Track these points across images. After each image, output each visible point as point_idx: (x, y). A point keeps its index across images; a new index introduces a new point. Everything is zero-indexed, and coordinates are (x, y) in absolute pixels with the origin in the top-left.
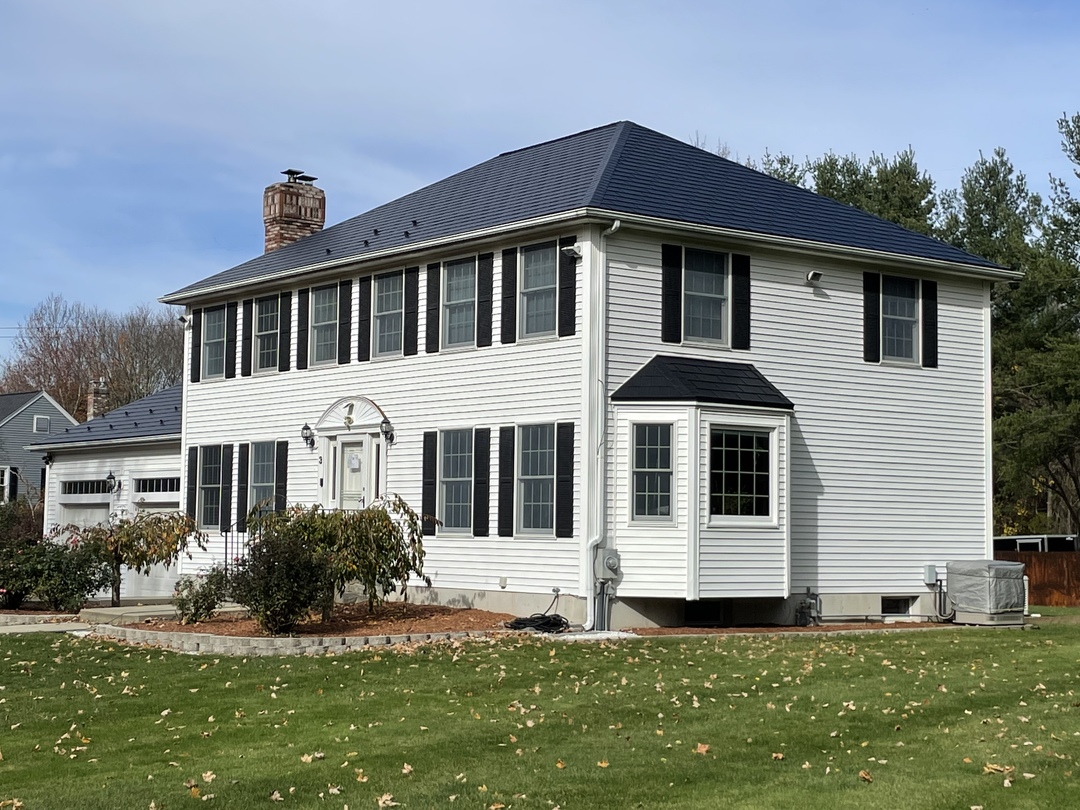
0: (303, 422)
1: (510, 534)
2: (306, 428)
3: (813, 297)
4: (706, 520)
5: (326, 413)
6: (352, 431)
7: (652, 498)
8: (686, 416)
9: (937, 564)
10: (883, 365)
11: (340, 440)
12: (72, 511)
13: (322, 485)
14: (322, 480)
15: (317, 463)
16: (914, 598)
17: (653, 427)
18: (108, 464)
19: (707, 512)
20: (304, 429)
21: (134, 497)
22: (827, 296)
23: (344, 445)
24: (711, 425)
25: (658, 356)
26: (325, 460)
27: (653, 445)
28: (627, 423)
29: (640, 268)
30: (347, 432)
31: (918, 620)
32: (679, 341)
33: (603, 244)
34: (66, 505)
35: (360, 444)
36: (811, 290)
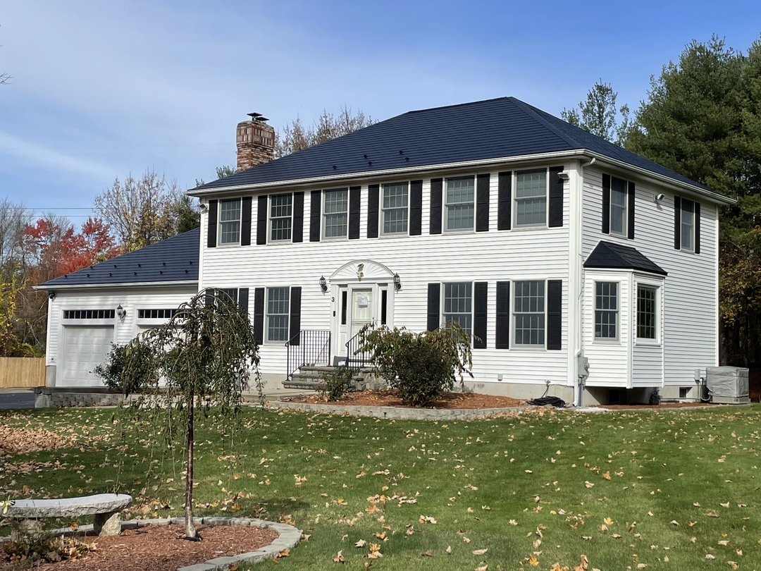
0: (321, 275)
1: (507, 347)
2: (323, 279)
3: (656, 209)
4: (635, 341)
5: (339, 270)
6: (362, 282)
7: (606, 327)
8: (626, 278)
9: (701, 368)
10: (682, 251)
11: (350, 287)
12: (71, 330)
13: (334, 315)
14: (334, 312)
15: (330, 301)
16: (689, 389)
17: (606, 284)
18: (111, 299)
19: (636, 336)
20: (321, 279)
21: (137, 321)
22: (661, 209)
23: (354, 290)
24: (638, 284)
25: (601, 241)
26: (336, 299)
27: (606, 294)
28: (592, 281)
29: (594, 187)
30: (359, 282)
31: (691, 401)
32: (608, 233)
33: (582, 172)
34: (66, 326)
35: (370, 290)
36: (655, 205)
